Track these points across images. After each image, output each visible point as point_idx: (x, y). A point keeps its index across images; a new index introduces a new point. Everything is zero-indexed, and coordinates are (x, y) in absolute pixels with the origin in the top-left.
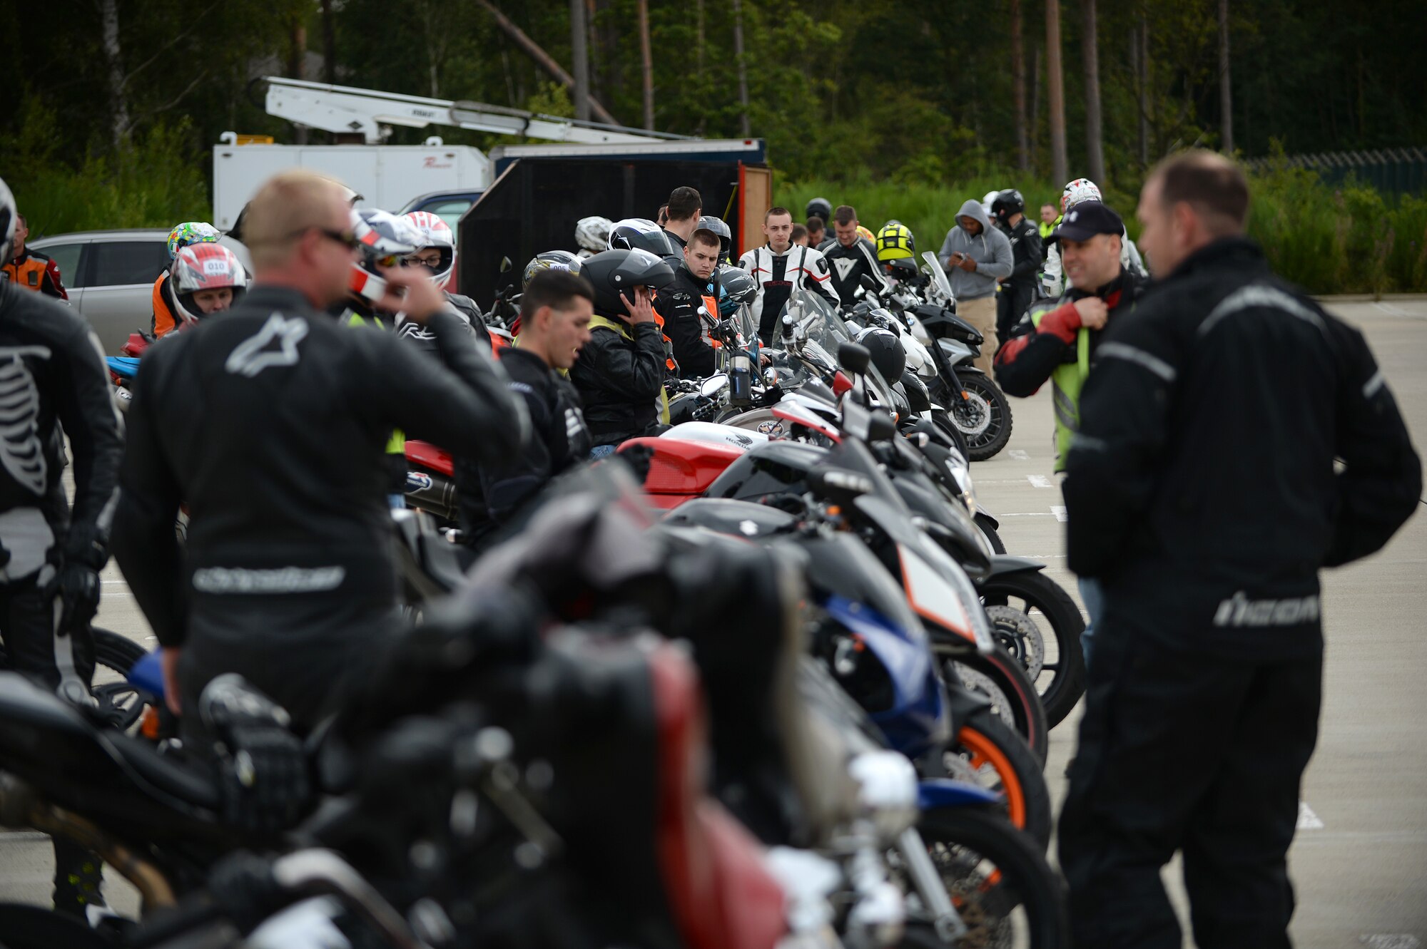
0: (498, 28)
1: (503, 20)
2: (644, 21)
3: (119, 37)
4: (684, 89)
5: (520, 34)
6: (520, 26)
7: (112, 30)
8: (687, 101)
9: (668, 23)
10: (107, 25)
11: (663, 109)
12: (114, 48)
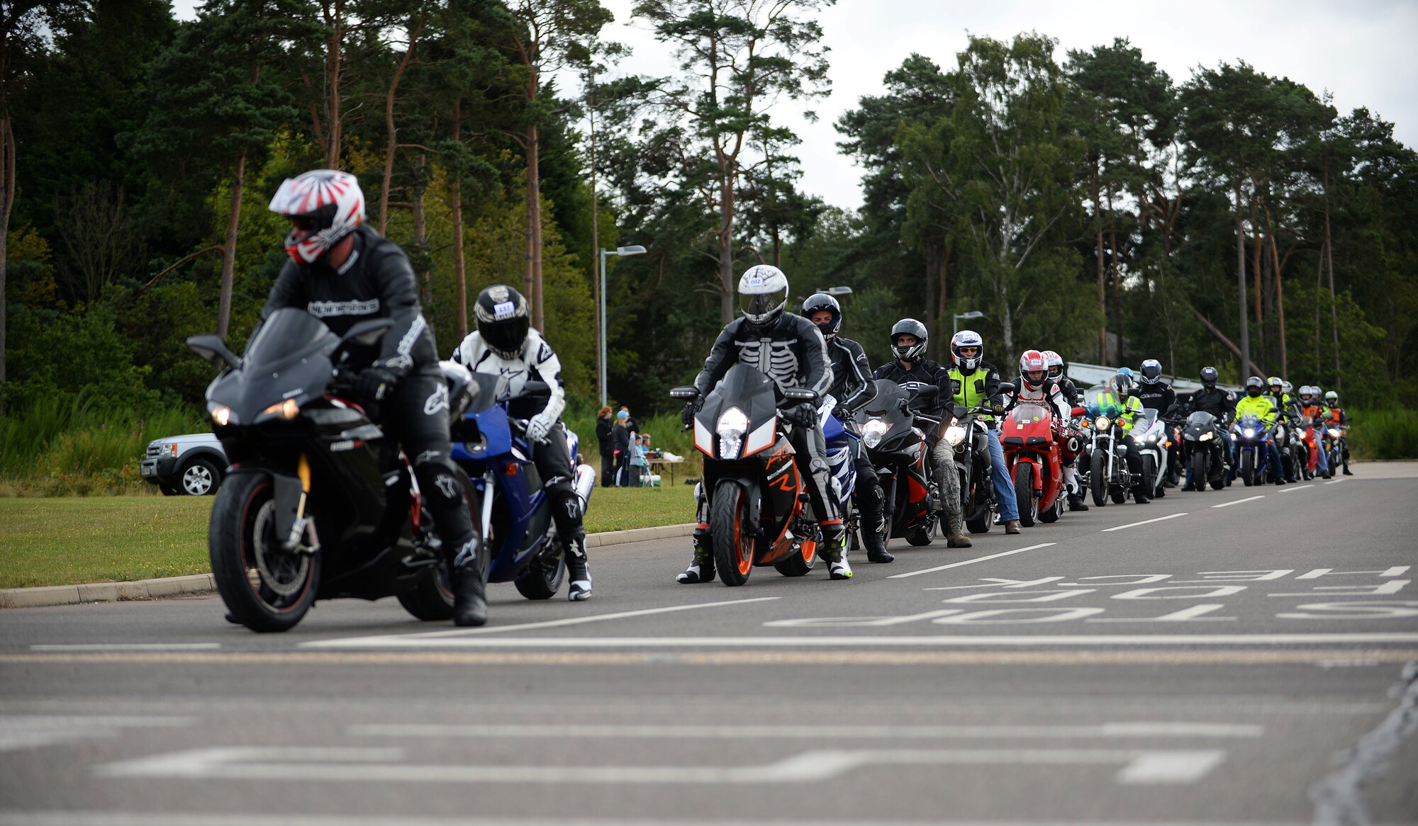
0: (1208, 330)
1: (1210, 326)
2: (1282, 327)
3: (1012, 339)
4: (1303, 361)
5: (1219, 333)
6: (1219, 328)
7: (1008, 334)
8: (1305, 368)
9: (1296, 327)
10: (1006, 332)
11: (1292, 372)
12: (1009, 343)
